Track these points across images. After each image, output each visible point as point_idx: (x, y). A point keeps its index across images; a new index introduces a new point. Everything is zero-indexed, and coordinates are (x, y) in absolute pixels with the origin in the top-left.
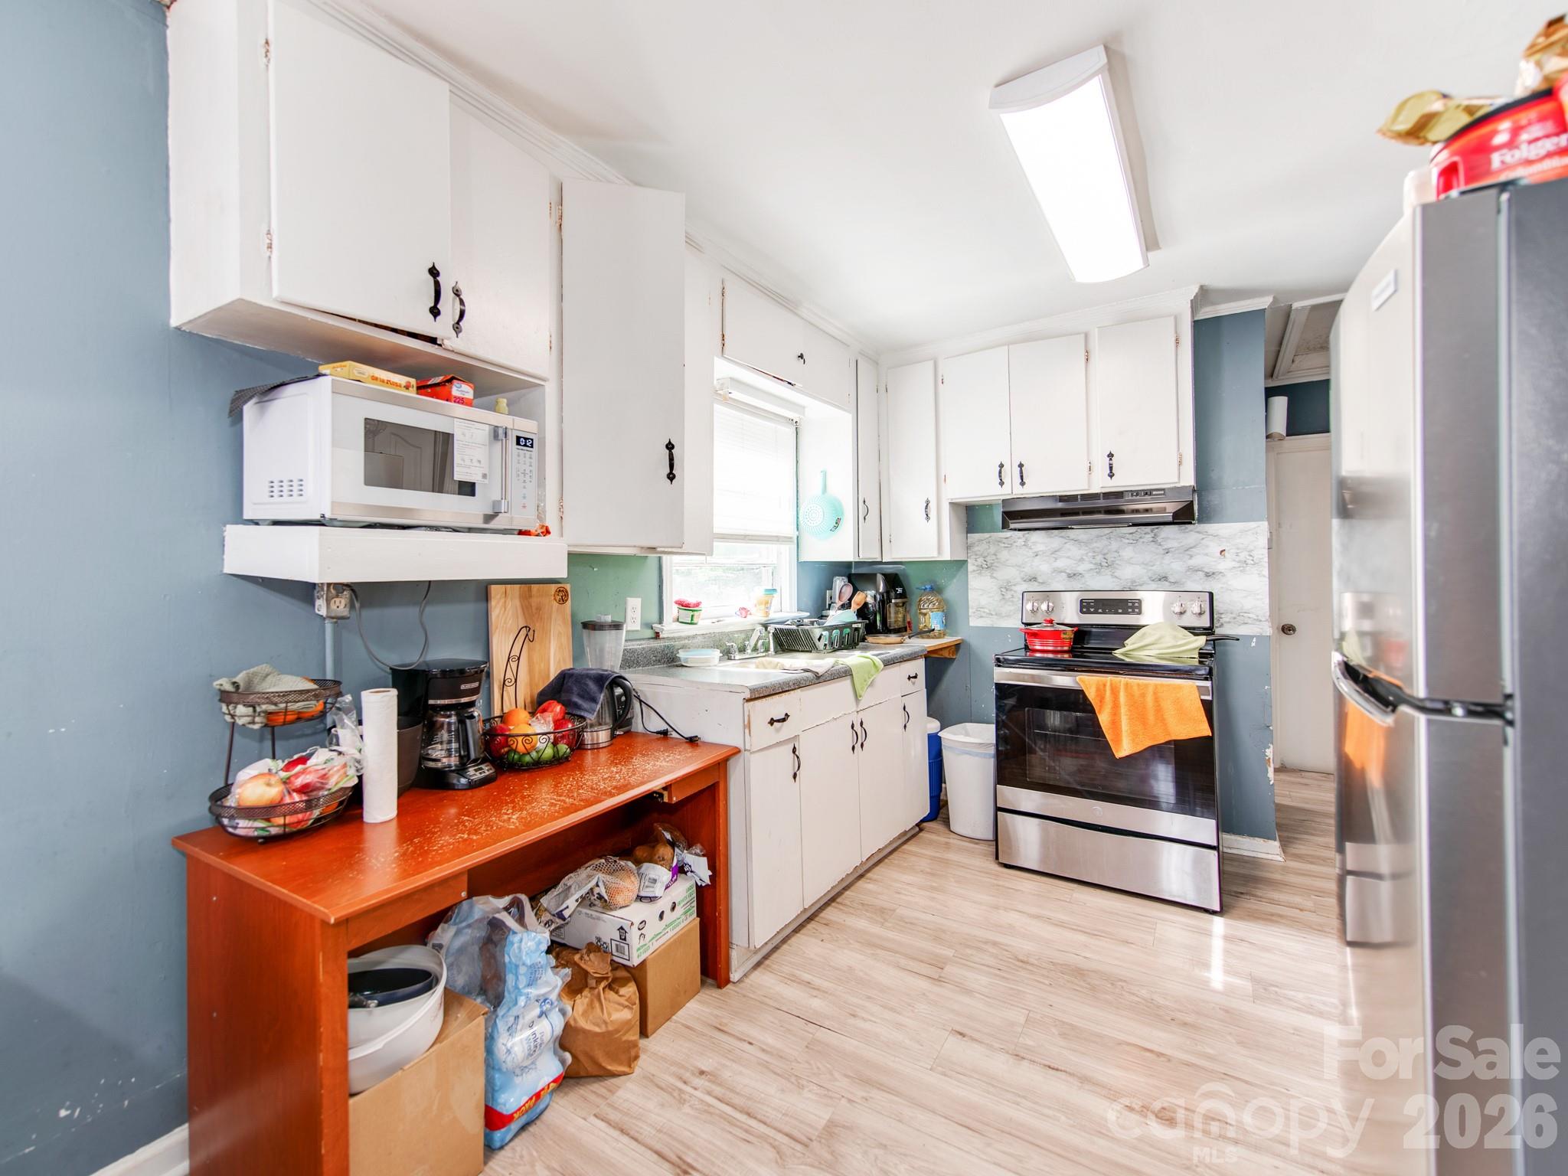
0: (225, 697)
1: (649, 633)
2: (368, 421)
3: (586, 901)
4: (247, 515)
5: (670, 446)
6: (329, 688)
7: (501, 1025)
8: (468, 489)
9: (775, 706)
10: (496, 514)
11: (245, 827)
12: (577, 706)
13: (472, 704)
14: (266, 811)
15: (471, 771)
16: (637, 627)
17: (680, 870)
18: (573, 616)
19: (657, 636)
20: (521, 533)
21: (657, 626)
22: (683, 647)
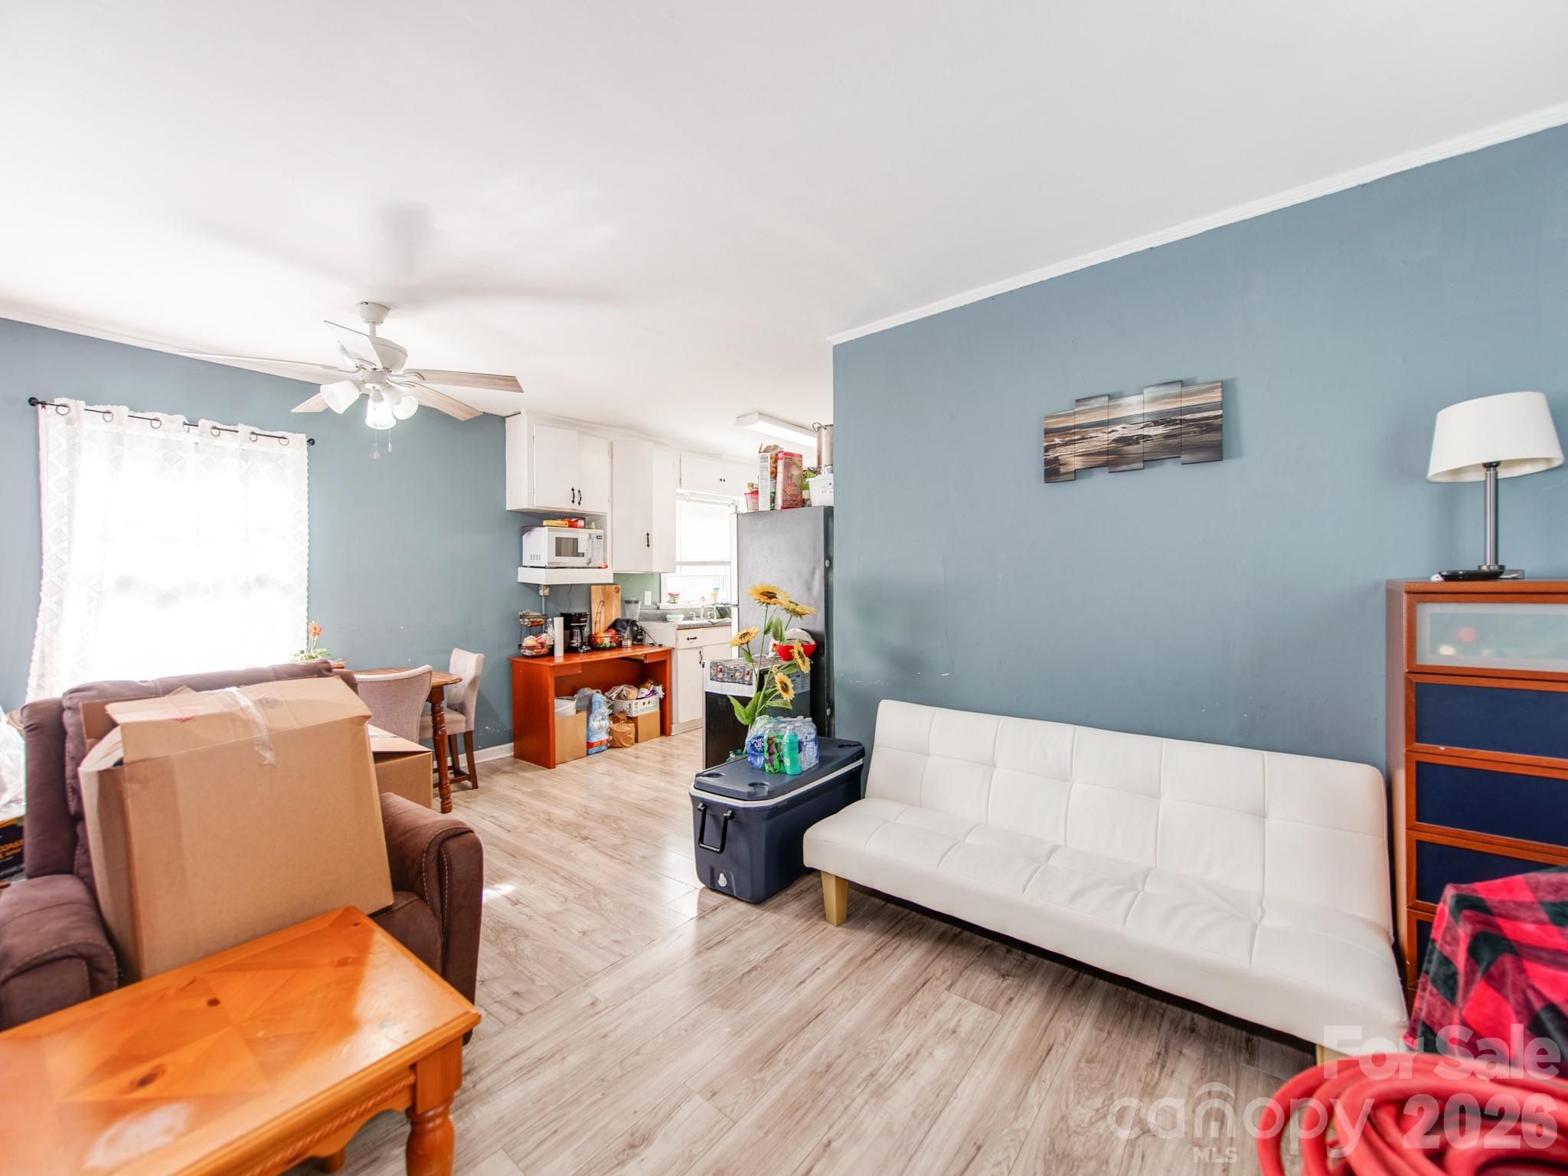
0: (521, 617)
1: (655, 607)
2: (557, 538)
3: (619, 697)
4: (524, 564)
5: (648, 535)
6: (546, 617)
7: (591, 718)
8: (583, 555)
9: (691, 633)
10: (590, 562)
11: (528, 653)
12: (619, 631)
13: (585, 626)
14: (531, 648)
15: (584, 647)
16: (650, 604)
17: (653, 692)
18: (622, 598)
19: (658, 608)
20: (599, 568)
21: (658, 604)
22: (670, 614)
